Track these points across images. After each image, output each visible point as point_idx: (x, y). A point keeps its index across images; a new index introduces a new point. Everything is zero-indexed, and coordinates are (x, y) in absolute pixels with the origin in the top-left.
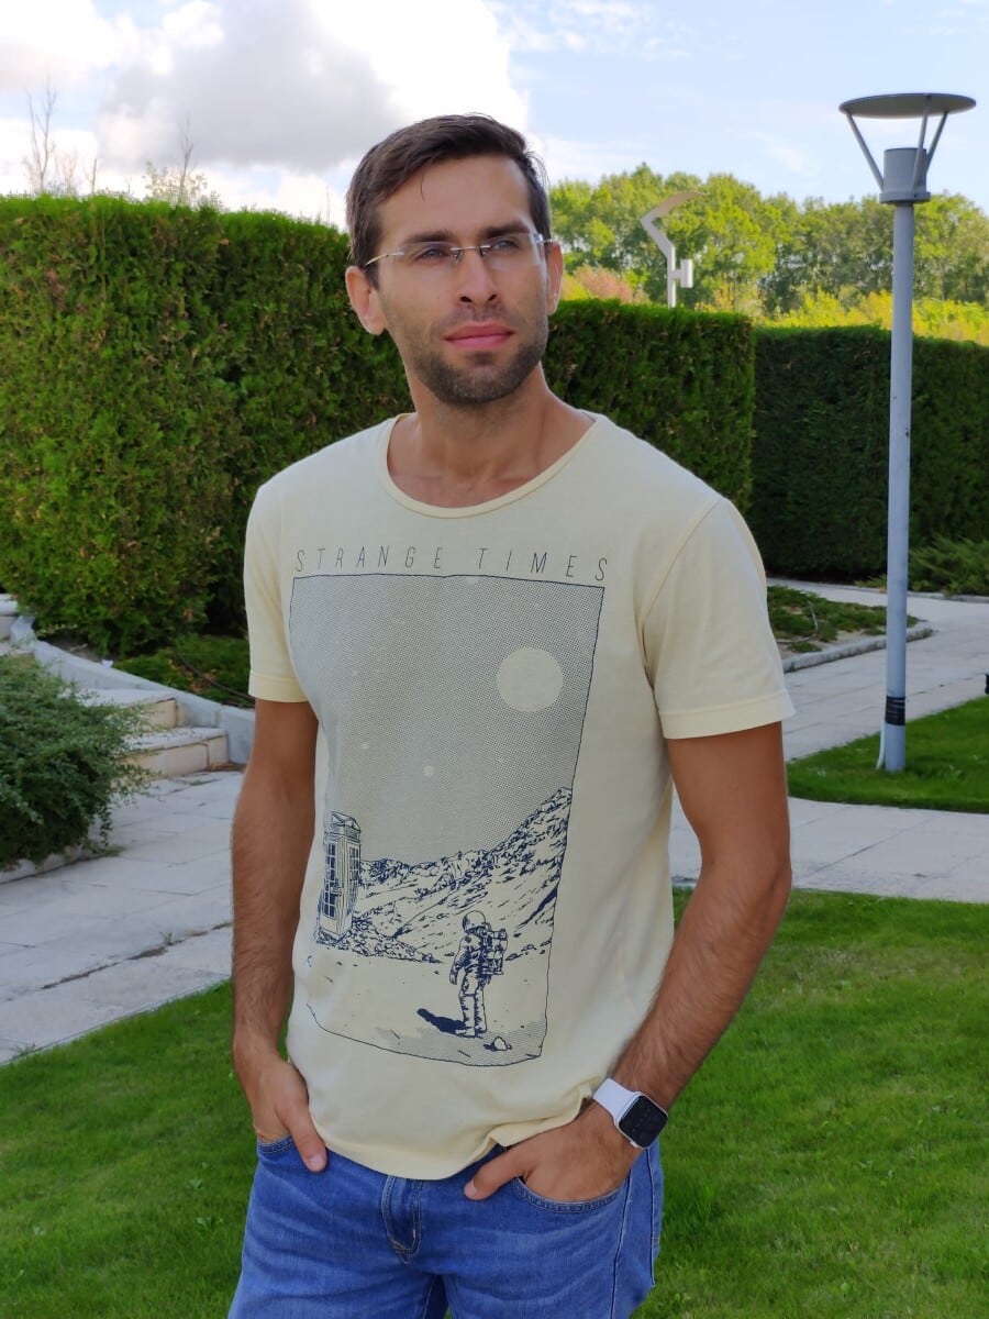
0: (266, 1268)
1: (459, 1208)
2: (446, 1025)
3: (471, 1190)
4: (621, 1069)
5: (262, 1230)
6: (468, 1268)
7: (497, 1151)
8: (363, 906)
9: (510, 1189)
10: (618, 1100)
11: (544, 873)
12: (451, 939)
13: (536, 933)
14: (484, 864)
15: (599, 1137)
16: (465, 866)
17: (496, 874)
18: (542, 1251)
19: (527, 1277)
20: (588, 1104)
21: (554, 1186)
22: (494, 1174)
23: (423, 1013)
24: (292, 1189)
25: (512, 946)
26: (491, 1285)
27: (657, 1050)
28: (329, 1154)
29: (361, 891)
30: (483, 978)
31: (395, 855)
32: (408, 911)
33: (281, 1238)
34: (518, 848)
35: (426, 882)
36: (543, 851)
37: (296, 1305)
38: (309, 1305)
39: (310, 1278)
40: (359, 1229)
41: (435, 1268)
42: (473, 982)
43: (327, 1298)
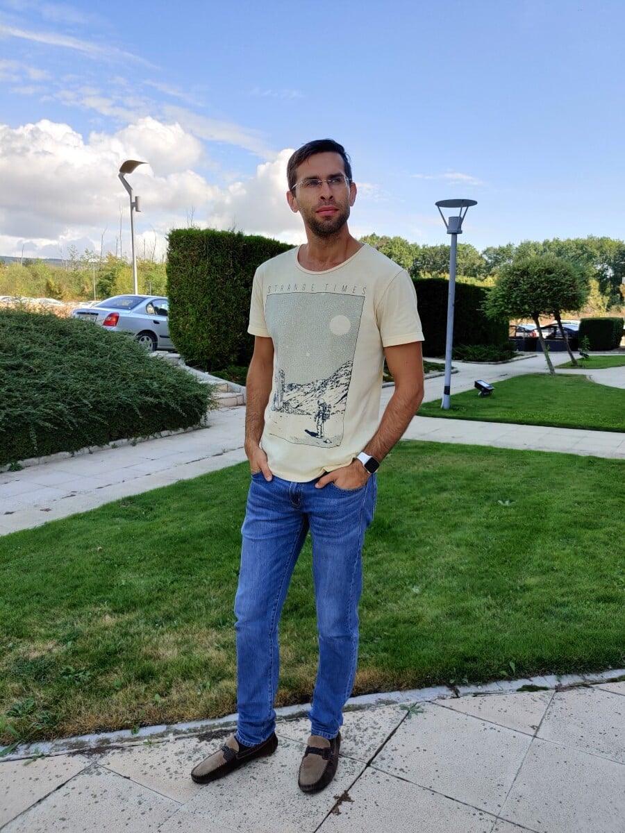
0: (253, 512)
1: (313, 491)
2: (313, 434)
3: (317, 486)
4: (366, 450)
5: (252, 500)
6: (316, 510)
7: (326, 473)
8: (286, 398)
9: (330, 485)
10: (364, 458)
11: (343, 387)
12: (314, 408)
13: (340, 407)
14: (325, 384)
15: (358, 469)
16: (319, 384)
17: (328, 387)
18: (339, 505)
19: (333, 512)
20: (354, 460)
21: (342, 484)
22: (325, 480)
23: (306, 431)
24: (262, 487)
25: (333, 410)
26: (322, 515)
27: (378, 444)
28: (273, 476)
29: (285, 394)
30: (324, 420)
31: (295, 382)
32: (301, 399)
33: (258, 502)
34: (335, 379)
35: (307, 390)
36: (343, 380)
37: (262, 523)
38: (266, 523)
39: (267, 514)
40: (282, 499)
41: (305, 511)
42: (321, 421)
43: (271, 521)
